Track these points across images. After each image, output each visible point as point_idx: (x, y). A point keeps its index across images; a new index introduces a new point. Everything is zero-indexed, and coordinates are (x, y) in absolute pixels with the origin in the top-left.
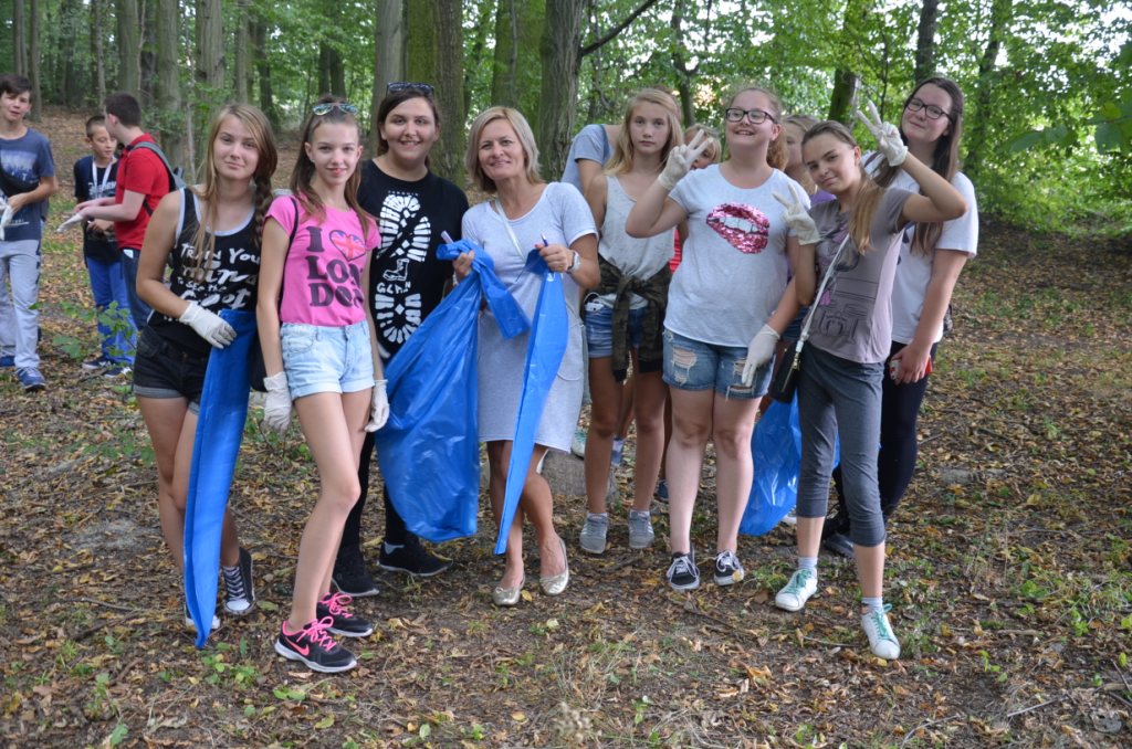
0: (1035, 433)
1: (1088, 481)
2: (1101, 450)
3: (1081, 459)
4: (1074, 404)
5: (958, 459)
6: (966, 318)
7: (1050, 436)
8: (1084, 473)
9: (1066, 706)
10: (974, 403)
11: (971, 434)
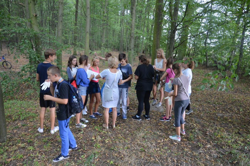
0: (238, 110)
1: (242, 119)
2: (248, 114)
3: (243, 115)
4: (248, 106)
5: (223, 113)
6: (240, 90)
7: (240, 111)
8: (242, 117)
9: (210, 152)
10: (231, 104)
11: (227, 109)
